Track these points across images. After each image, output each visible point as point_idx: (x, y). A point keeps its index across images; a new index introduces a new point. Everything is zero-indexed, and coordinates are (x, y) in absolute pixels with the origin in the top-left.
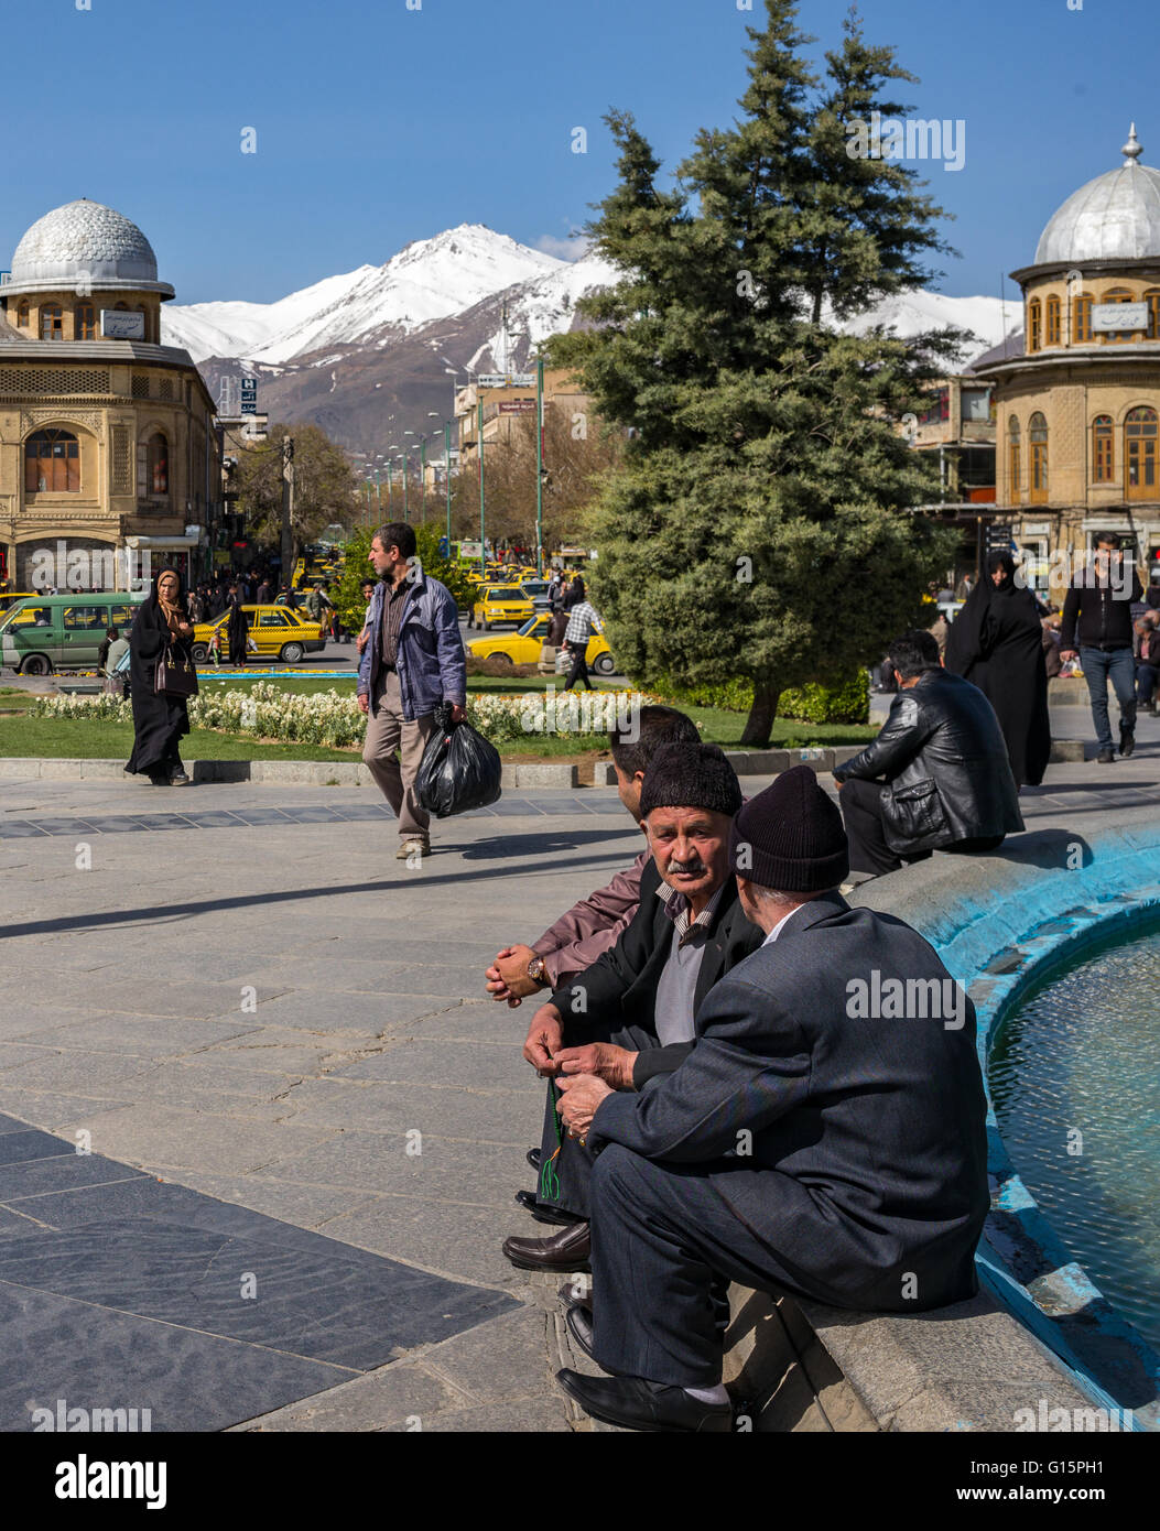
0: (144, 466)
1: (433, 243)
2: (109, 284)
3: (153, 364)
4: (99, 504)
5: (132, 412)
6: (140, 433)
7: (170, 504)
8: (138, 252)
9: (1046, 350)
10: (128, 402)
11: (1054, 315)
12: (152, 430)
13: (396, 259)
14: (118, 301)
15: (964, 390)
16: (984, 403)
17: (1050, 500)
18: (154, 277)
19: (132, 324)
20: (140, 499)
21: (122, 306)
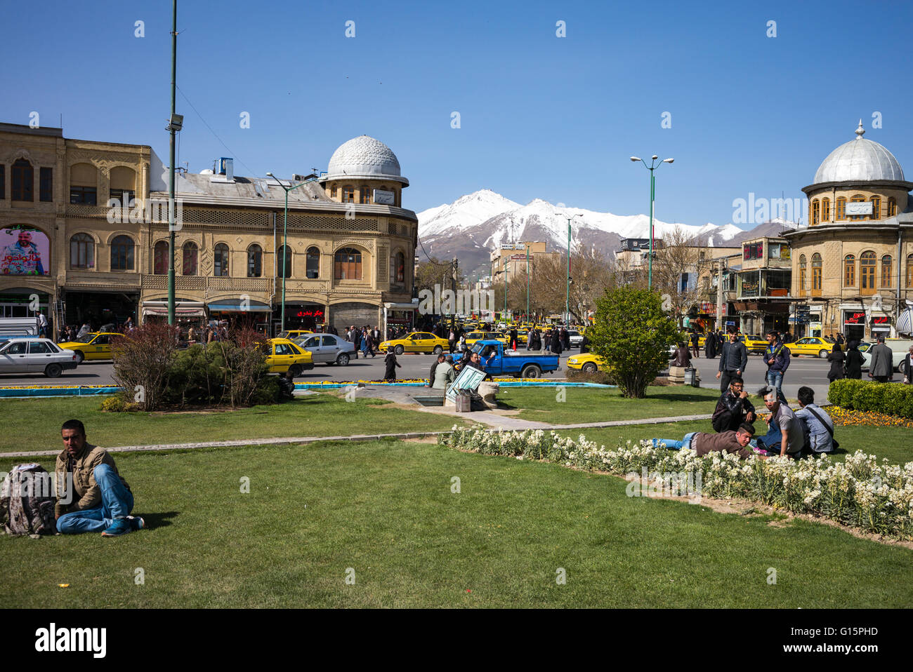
0: (393, 268)
1: (471, 196)
2: (378, 176)
3: (399, 217)
4: (371, 286)
5: (388, 241)
6: (392, 250)
7: (405, 288)
8: (392, 163)
9: (821, 224)
10: (388, 236)
11: (826, 207)
12: (397, 250)
13: (456, 202)
14: (382, 185)
15: (770, 244)
16: (778, 250)
17: (823, 295)
18: (400, 175)
19: (389, 197)
20: (391, 284)
21: (384, 188)
